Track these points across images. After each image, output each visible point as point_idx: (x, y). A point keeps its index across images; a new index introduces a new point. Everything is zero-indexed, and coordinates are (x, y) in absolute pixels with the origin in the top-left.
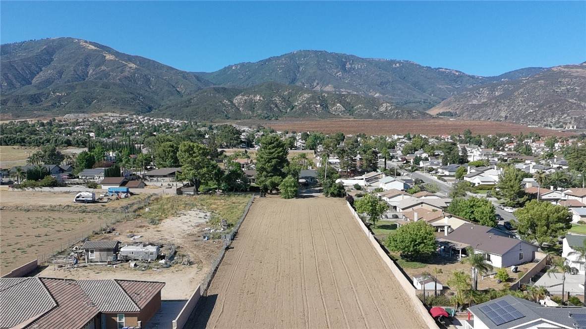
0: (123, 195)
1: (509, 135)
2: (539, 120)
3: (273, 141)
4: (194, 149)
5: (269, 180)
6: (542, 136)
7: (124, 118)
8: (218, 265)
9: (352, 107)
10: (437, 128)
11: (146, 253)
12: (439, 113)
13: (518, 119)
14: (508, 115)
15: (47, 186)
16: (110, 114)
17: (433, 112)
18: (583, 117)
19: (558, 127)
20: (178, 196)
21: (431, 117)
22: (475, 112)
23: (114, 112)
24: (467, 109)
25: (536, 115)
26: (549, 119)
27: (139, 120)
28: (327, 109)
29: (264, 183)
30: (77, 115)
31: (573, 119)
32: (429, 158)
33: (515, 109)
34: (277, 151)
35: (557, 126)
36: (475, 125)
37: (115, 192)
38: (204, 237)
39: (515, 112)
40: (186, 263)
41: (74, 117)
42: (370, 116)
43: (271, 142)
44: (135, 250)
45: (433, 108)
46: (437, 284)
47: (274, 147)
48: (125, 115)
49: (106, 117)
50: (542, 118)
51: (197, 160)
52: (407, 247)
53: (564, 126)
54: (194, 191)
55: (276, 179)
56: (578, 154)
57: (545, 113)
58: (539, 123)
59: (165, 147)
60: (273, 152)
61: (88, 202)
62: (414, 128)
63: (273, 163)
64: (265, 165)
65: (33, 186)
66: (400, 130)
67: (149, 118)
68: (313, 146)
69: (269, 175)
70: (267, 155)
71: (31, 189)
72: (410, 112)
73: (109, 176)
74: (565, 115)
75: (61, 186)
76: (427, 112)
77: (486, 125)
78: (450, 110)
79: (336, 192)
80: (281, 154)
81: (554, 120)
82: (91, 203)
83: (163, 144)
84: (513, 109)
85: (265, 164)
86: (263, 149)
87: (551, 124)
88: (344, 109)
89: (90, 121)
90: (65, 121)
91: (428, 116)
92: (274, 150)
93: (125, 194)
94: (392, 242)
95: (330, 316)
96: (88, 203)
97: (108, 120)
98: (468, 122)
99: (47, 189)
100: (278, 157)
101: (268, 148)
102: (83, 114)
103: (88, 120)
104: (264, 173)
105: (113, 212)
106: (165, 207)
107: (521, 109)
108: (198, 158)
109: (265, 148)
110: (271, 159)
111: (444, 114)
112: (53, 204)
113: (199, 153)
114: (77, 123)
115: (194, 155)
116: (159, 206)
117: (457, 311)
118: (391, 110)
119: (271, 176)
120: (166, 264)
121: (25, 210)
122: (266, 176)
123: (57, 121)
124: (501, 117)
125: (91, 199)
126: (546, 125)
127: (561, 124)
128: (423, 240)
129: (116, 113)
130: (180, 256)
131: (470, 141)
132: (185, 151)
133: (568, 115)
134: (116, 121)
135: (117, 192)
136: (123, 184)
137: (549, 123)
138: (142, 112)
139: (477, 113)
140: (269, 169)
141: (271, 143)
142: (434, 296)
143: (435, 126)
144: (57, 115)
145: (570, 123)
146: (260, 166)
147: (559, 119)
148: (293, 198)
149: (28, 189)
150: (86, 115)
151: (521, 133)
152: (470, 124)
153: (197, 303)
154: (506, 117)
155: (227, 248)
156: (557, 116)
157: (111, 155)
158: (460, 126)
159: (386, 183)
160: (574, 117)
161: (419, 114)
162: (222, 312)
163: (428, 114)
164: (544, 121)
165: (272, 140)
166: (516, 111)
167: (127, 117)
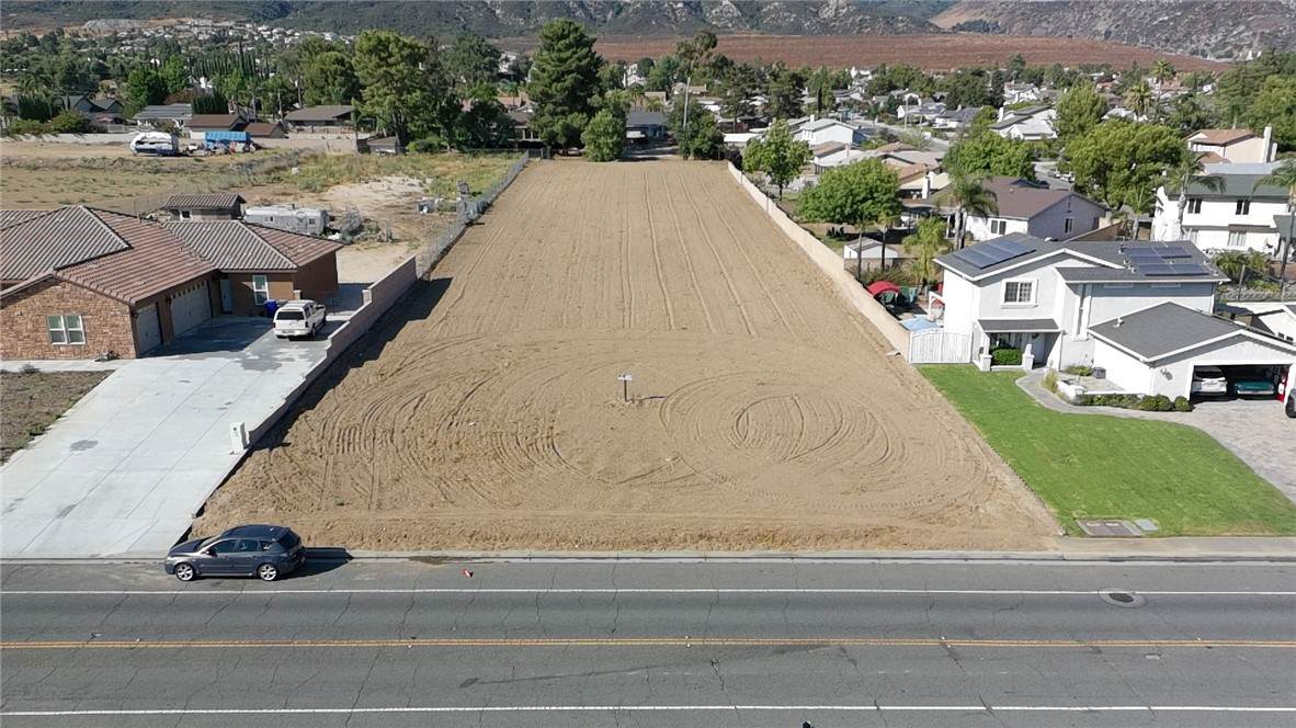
0: (240, 147)
1: (1108, 67)
2: (1179, 40)
3: (566, 32)
4: (391, 46)
5: (561, 122)
6: (1180, 71)
7: (225, 29)
8: (453, 244)
9: (758, 9)
10: (948, 55)
11: (301, 220)
12: (958, 24)
13: (1133, 38)
14: (1113, 28)
15: (67, 132)
16: (190, 21)
17: (946, 21)
18: (1281, 31)
19: (1219, 57)
20: (360, 155)
21: (938, 30)
22: (1040, 21)
23: (199, 16)
24: (1022, 14)
25: (1175, 28)
26: (1204, 37)
27: (259, 33)
28: (699, 13)
29: (549, 129)
30: (112, 21)
31: (1258, 38)
32: (919, 101)
33: (1129, 15)
34: (576, 56)
35: (1221, 52)
36: (1036, 47)
37: (222, 142)
38: (421, 208)
39: (1128, 22)
40: (385, 239)
41: (106, 27)
42: (797, 29)
43: (562, 34)
44: (276, 213)
45: (946, 12)
46: (886, 250)
47: (568, 47)
48: (227, 24)
49: (182, 27)
50: (1187, 35)
51: (398, 71)
52: (840, 207)
53: (1236, 53)
54: (396, 145)
55: (576, 119)
56: (1244, 86)
57: (1194, 22)
58: (1179, 47)
59: (323, 63)
60: (567, 59)
61: (164, 153)
62: (896, 55)
63: (568, 83)
64: (550, 88)
65: (38, 133)
66: (866, 60)
67: (282, 29)
68: (663, 84)
69: (559, 109)
70: (556, 66)
71: (33, 138)
72: (890, 21)
73: (201, 113)
74: (1242, 28)
75: (99, 132)
76: (931, 21)
77: (1060, 48)
78: (983, 17)
79: (705, 148)
80: (584, 62)
81: (1213, 41)
82: (171, 155)
83: (319, 57)
84: (1125, 14)
85: (551, 84)
86: (545, 53)
87: (1206, 48)
88: (737, 13)
89: (145, 37)
90: (86, 36)
91: (931, 29)
92: (569, 53)
93: (243, 145)
94: (810, 200)
95: (673, 304)
96: (164, 156)
97: (188, 35)
98: (1021, 41)
99: (69, 138)
100: (579, 70)
101: (556, 48)
102: (127, 21)
103: (141, 34)
104: (550, 107)
105: (222, 172)
106: (335, 168)
107: (1143, 13)
108: (401, 67)
109: (550, 48)
110: (563, 74)
111: (970, 26)
112: (89, 157)
113: (402, 56)
114: (115, 41)
115: (391, 60)
116: (321, 167)
117: (920, 294)
118: (847, 16)
119: (563, 113)
120: (344, 239)
121: (29, 167)
122: (554, 114)
123: (67, 36)
124: (1096, 33)
125: (170, 147)
126: (1194, 53)
127: (1229, 48)
128: (871, 193)
129: (203, 18)
130: (371, 230)
131: (1017, 77)
132: (370, 52)
133: (1248, 28)
134: (207, 37)
135: (226, 142)
136: (239, 127)
137: (1202, 46)
138: (265, 18)
139: (1044, 24)
140: (559, 97)
141: (563, 37)
142: (880, 267)
143: (946, 50)
144: (66, 24)
145: (1250, 46)
146: (539, 89)
147: (1226, 36)
148: (611, 160)
149: (28, 138)
150: (136, 24)
151: (1135, 63)
152: (1023, 44)
153: (412, 286)
154: (1108, 34)
155: (470, 224)
156: (1222, 29)
157: (203, 86)
158: (1002, 49)
159: (814, 131)
160: (1260, 31)
161: (910, 25)
162: (462, 296)
163: (931, 25)
164: (1192, 42)
165: (564, 30)
166: (1130, 19)
167: (231, 28)
